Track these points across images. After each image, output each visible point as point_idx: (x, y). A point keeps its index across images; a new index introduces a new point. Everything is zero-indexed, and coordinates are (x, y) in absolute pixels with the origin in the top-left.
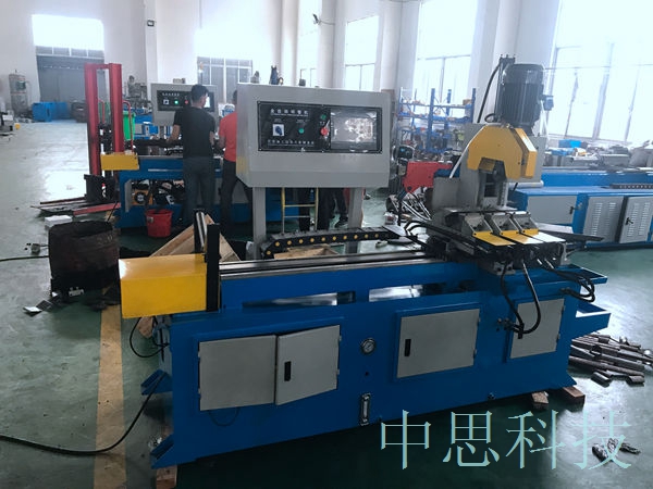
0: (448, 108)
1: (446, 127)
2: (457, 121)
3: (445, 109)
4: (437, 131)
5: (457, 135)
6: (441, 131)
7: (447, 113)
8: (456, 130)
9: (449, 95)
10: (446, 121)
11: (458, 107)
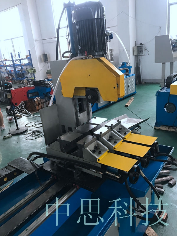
0: (20, 60)
1: (22, 68)
2: (25, 65)
3: (19, 61)
4: (19, 70)
5: (28, 71)
6: (20, 70)
7: (20, 62)
8: (27, 69)
9: (19, 54)
10: (21, 66)
11: (24, 59)
